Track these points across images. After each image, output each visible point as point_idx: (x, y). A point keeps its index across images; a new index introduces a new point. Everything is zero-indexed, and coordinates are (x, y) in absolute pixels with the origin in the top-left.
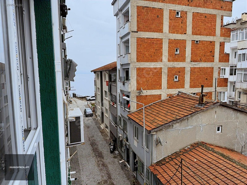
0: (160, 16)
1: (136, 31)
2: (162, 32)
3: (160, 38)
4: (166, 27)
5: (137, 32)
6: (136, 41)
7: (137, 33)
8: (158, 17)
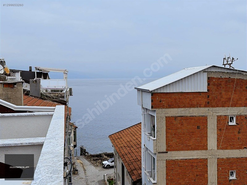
0: (201, 127)
1: (165, 151)
2: (207, 149)
3: (204, 157)
4: (212, 141)
5: (167, 152)
6: (165, 165)
7: (167, 154)
8: (198, 127)
